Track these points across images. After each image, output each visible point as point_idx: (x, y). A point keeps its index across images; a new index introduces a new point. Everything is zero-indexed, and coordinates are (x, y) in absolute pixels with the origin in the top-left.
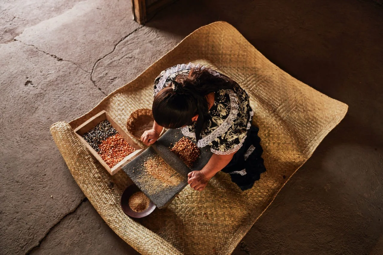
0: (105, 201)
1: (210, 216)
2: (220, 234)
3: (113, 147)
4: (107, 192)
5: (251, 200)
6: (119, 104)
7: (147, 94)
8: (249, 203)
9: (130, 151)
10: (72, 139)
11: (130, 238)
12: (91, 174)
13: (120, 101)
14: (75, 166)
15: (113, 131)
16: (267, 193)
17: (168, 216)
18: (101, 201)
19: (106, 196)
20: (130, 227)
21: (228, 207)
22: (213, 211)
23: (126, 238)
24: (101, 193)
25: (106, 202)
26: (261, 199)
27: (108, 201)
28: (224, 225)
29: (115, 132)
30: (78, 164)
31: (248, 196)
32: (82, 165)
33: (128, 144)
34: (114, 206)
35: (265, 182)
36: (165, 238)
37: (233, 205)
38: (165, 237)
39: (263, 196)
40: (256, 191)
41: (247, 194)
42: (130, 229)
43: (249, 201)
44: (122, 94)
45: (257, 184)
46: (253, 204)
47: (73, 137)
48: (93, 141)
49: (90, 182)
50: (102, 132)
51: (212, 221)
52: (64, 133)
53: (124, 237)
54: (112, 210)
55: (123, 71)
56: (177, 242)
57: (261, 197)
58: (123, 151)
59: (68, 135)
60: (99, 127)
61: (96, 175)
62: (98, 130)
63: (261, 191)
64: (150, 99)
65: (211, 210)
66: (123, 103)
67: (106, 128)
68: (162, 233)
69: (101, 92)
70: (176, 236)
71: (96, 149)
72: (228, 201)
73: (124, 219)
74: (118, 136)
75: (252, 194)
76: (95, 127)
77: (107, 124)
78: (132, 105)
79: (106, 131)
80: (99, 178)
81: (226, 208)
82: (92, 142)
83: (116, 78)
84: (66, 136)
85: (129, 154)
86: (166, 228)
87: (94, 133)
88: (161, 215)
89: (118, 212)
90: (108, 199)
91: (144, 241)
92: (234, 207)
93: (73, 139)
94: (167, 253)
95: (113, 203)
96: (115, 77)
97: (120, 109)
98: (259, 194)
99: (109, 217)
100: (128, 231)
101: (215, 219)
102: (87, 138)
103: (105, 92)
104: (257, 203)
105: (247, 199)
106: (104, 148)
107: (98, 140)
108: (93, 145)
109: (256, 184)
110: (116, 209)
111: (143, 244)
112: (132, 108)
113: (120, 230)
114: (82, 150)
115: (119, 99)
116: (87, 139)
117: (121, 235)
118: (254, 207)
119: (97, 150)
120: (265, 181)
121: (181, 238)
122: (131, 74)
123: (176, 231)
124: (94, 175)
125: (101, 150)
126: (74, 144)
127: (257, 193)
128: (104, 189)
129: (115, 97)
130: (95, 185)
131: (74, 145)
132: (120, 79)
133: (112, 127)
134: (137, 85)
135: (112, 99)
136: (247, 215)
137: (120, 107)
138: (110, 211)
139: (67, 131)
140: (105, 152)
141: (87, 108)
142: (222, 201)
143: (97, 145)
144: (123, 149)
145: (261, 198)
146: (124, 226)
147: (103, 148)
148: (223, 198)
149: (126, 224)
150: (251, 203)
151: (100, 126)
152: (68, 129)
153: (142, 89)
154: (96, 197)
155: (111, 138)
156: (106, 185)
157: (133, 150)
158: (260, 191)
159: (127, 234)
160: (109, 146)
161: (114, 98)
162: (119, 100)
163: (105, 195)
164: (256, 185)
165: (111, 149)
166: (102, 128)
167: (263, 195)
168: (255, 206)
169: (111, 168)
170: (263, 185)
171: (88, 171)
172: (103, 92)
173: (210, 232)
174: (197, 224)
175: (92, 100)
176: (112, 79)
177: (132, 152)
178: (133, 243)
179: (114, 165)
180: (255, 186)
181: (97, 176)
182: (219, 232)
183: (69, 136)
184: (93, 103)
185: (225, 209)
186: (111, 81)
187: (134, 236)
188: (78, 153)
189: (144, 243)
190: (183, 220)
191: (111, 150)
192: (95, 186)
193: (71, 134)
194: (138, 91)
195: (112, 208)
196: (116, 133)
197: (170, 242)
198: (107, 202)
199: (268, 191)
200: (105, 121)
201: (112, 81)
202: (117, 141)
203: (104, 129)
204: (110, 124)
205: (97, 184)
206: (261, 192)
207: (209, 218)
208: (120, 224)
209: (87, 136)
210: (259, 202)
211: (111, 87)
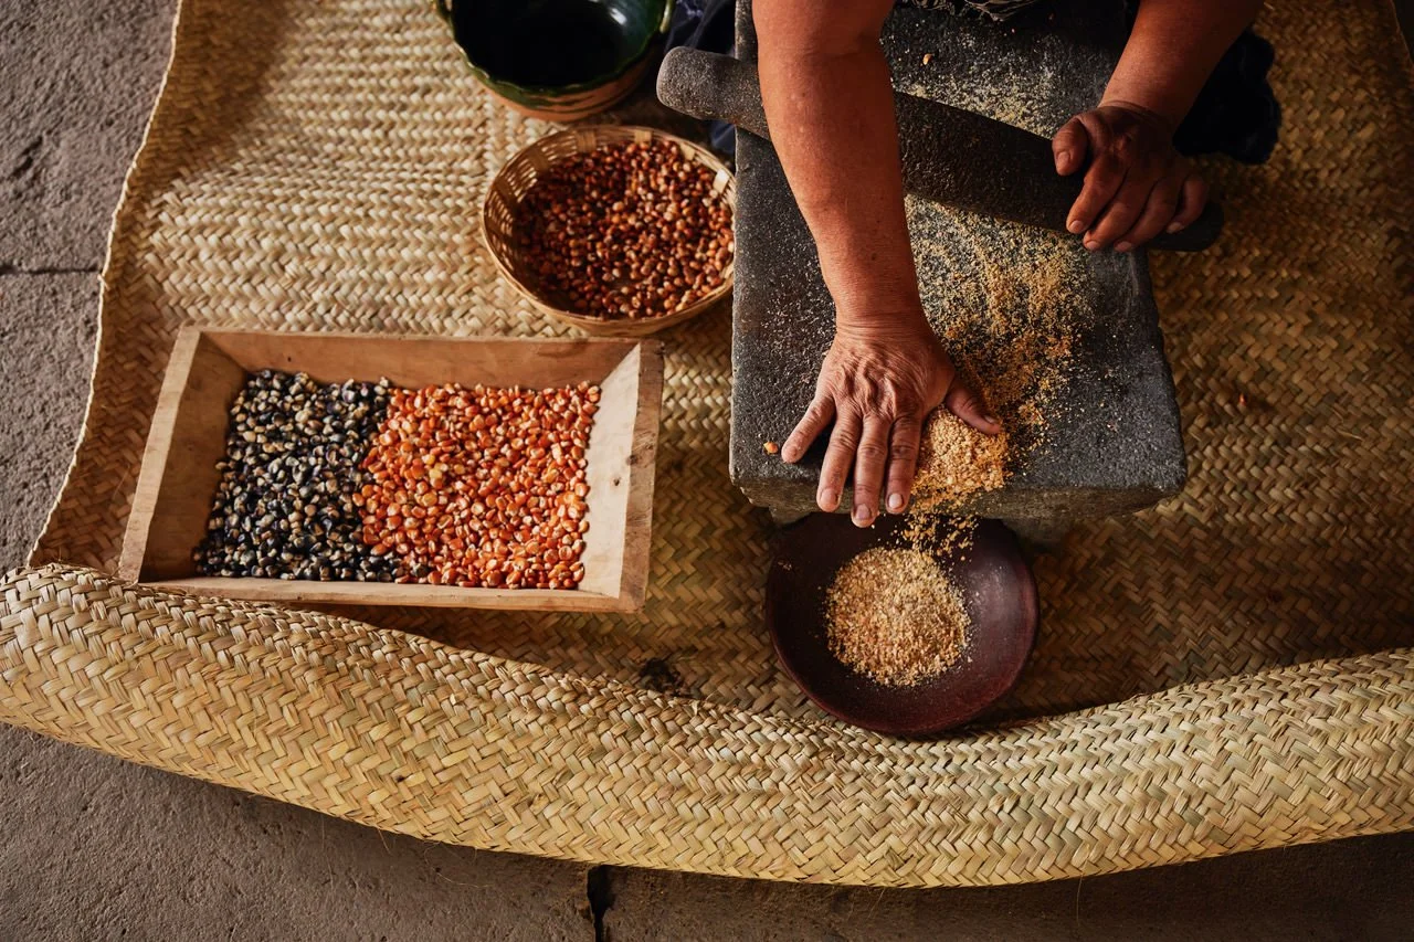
0: (752, 783)
1: (1263, 386)
2: (1389, 424)
3: (449, 479)
4: (699, 729)
5: (1331, 172)
6: (223, 250)
7: (314, 97)
8: (1339, 193)
9: (574, 416)
10: (184, 626)
11: (1114, 831)
12: (515, 715)
13: (214, 227)
14: (368, 764)
15: (358, 399)
16: (1361, 85)
17: (1101, 554)
18: (739, 804)
19: (725, 752)
20: (1043, 781)
21: (1297, 275)
22: (1253, 354)
23: (1093, 855)
24: (683, 766)
25: (767, 784)
26: (1366, 133)
27: (768, 771)
28: (1364, 369)
29: (372, 394)
30: (375, 734)
31: (1306, 166)
32: (412, 717)
33: (523, 391)
34: (829, 763)
35: (1307, 49)
36: (1208, 668)
37: (1305, 248)
38: (1202, 662)
39: (1367, 111)
40: (1316, 115)
41: (1286, 163)
42: (1053, 786)
43: (1333, 185)
44: (177, 183)
45: (1284, 82)
46: (1358, 184)
47: (175, 611)
48: (307, 544)
49: (557, 760)
50: (295, 454)
51: (1299, 400)
52: (90, 629)
53: (1077, 860)
54: (848, 791)
55: (37, 84)
56: (1279, 632)
57: (1357, 124)
58: (534, 454)
59: (129, 620)
60: (255, 445)
61: (550, 697)
62: (263, 464)
63: (1335, 97)
64: (359, 104)
65: (1244, 356)
66: (243, 220)
67: (301, 416)
68: (1167, 657)
69: (24, 279)
70: (1243, 608)
71: (371, 567)
72: (1273, 249)
73: (960, 772)
74: (418, 402)
75: (1310, 141)
76: (227, 459)
77: (284, 391)
78: (303, 193)
79: (319, 431)
80: (578, 694)
81: (1295, 283)
82: (303, 552)
83: (37, 144)
84: (125, 641)
85: (586, 438)
86: (1160, 618)
87: (252, 499)
88: (1062, 584)
89: (883, 767)
90: (755, 758)
91: (1203, 771)
92: (1320, 253)
93: (188, 616)
94: (1385, 711)
95: (806, 751)
96: (25, 144)
97: (257, 268)
98: (1340, 114)
99: (874, 840)
100: (1061, 807)
101: (1296, 379)
102: (244, 560)
103: (53, 258)
104: (1372, 164)
105: (1315, 181)
106: (408, 522)
107: (328, 510)
108: (327, 563)
109: (1279, 86)
110: (856, 764)
111: (1221, 795)
112: (323, 210)
113: (1007, 844)
114: (316, 635)
115: (193, 220)
116: (254, 562)
117: (1046, 863)
118: (1378, 191)
119: (381, 572)
120: (1305, 44)
121: (1276, 597)
122: (106, 65)
123: (1220, 589)
124: (533, 704)
125: (403, 548)
126: (233, 642)
127: (1329, 121)
128: (670, 725)
129: (156, 225)
130: (603, 751)
131: (234, 650)
132: (68, 136)
133: (324, 387)
134: (208, 86)
135: (150, 248)
136: (1394, 245)
137: (247, 262)
138: (845, 806)
139: (99, 606)
140: (439, 544)
141: (38, 419)
142: (1246, 272)
143: (349, 548)
144: (518, 443)
145: (1365, 124)
146: (1008, 806)
147: (399, 528)
148: (1238, 256)
149: (999, 787)
150: (1346, 185)
151: (248, 436)
152: (86, 591)
153: (257, 90)
154: (683, 809)
155: (386, 439)
156: (651, 703)
157: (583, 396)
158: (1328, 101)
159: (1072, 825)
160: (429, 488)
161: (156, 238)
162: (201, 229)
163: (712, 754)
164: (1286, 93)
165: (453, 496)
166: (275, 436)
167: (1362, 107)
168: (1377, 182)
169: (574, 586)
170: (1313, 65)
171: (475, 715)
172: (40, 272)
173: (1345, 451)
174: (1255, 471)
175: (20, 356)
176: (18, 173)
177: (590, 415)
178: (1155, 843)
179: (577, 556)
180: (1288, 102)
181: (552, 696)
182: (1376, 421)
183: (144, 626)
184: (47, 367)
185: (1300, 296)
186: (22, 183)
187: (1122, 795)
188: (309, 667)
189: (1219, 780)
190: (1187, 507)
191: (463, 503)
192: (609, 759)
193: (143, 601)
194: (251, 117)
195: (831, 779)
196: (387, 396)
197: (1253, 663)
198: (774, 776)
199: (1357, 72)
200: (247, 388)
201: (30, 173)
202: (439, 426)
203: (296, 431)
204: (301, 378)
205: (606, 738)
206: (1338, 105)
207: (1271, 399)
208: (974, 815)
209: (234, 544)
210: (1373, 152)
211: (59, 213)
